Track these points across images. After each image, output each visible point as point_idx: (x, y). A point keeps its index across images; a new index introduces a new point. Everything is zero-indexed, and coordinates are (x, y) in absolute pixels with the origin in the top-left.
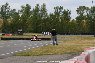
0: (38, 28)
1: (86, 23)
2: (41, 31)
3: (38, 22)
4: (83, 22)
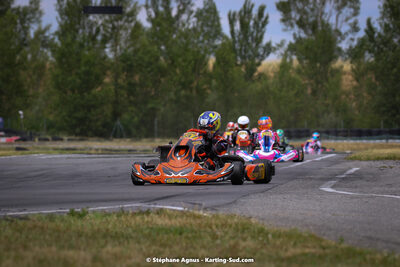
0: (89, 111)
1: (357, 80)
2: (104, 126)
3: (87, 73)
4: (339, 72)
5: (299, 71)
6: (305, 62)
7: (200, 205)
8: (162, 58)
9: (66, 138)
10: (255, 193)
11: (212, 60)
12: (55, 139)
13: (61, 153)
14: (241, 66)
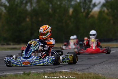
5: (107, 14)
6: (110, 10)
7: (76, 69)
8: (50, 10)
9: (12, 44)
10: (97, 64)
11: (71, 10)
12: (8, 44)
13: (11, 50)
14: (83, 12)
